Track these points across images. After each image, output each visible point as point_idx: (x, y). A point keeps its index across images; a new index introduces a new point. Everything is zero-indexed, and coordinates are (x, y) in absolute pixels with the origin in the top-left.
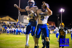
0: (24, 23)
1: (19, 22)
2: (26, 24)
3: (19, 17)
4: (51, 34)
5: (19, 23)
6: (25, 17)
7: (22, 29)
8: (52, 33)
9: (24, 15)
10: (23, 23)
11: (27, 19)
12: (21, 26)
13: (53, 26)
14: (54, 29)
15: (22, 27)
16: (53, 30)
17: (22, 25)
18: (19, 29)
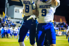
0: (15, 19)
1: (6, 17)
2: (18, 20)
3: (6, 8)
4: (58, 36)
5: (6, 19)
6: (16, 8)
7: (11, 29)
8: (61, 34)
9: (14, 6)
10: (13, 18)
11: (19, 12)
12: (9, 24)
13: (63, 24)
14: (64, 28)
15: (11, 25)
16: (62, 29)
17: (11, 22)
18: (6, 29)
